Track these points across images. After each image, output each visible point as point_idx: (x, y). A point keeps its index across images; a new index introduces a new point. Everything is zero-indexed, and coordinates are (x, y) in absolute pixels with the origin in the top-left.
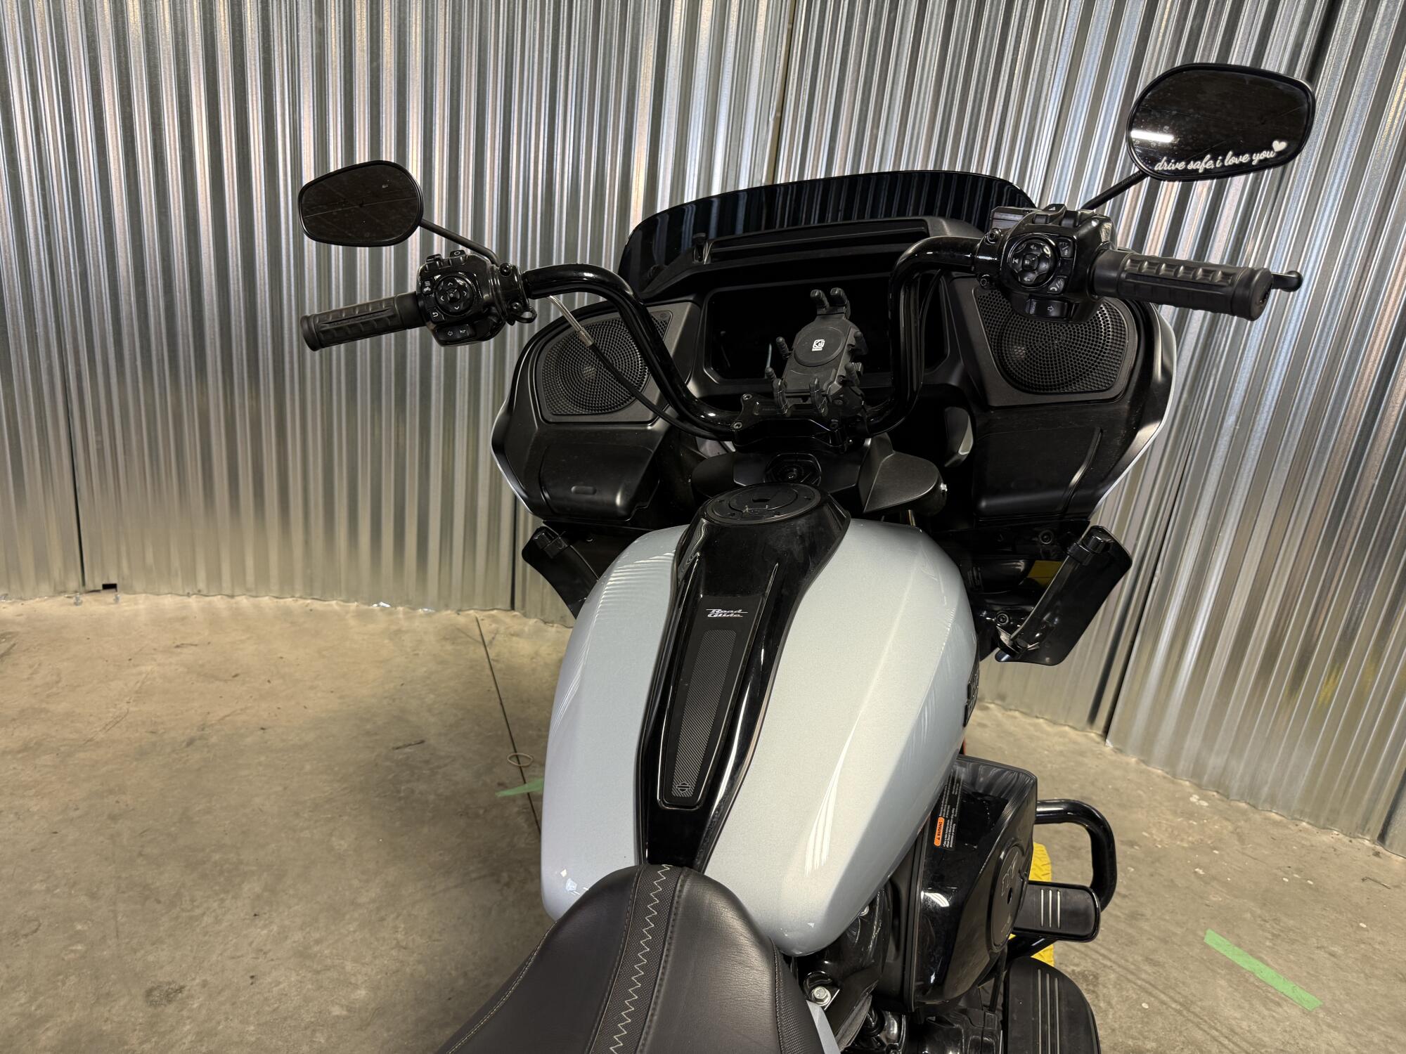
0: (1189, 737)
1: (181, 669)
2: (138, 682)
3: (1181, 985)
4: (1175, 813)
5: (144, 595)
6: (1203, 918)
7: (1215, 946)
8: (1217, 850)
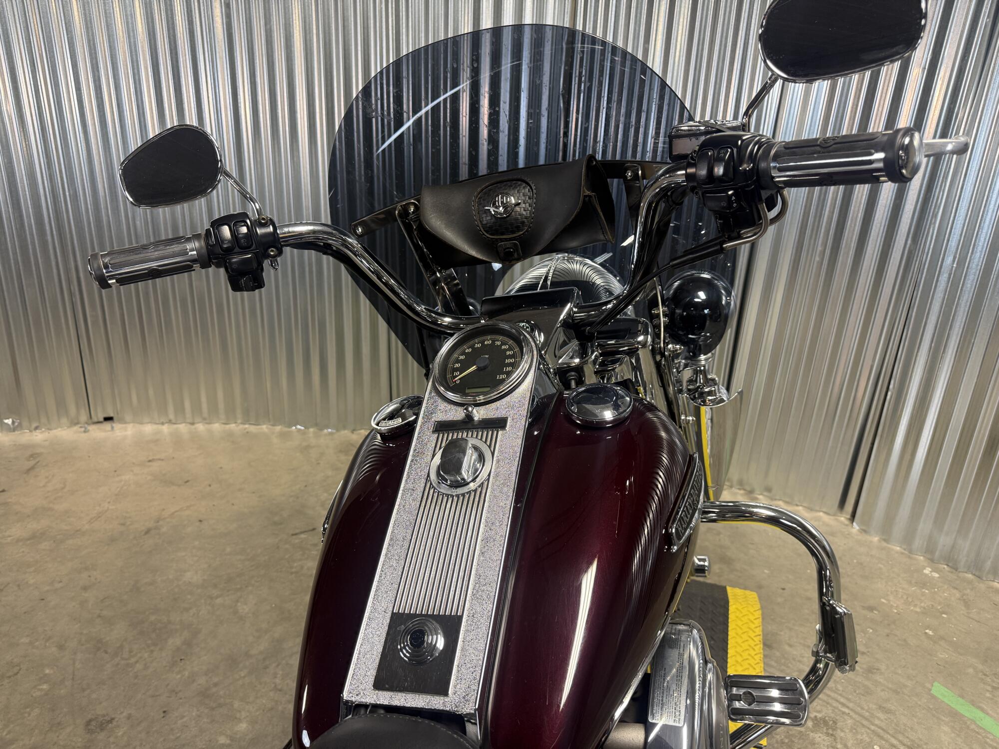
0: (922, 520)
1: (149, 478)
2: (118, 488)
3: (909, 730)
4: (910, 583)
5: (131, 425)
6: (931, 672)
7: (940, 697)
8: (944, 614)
